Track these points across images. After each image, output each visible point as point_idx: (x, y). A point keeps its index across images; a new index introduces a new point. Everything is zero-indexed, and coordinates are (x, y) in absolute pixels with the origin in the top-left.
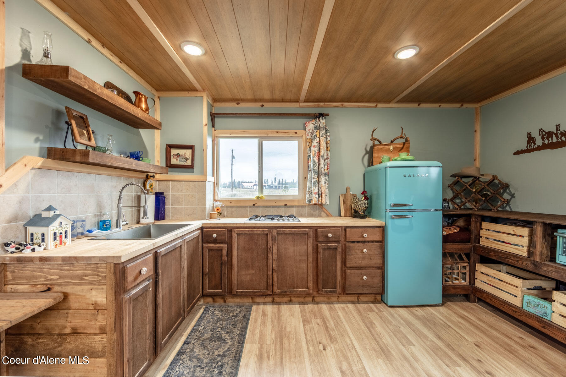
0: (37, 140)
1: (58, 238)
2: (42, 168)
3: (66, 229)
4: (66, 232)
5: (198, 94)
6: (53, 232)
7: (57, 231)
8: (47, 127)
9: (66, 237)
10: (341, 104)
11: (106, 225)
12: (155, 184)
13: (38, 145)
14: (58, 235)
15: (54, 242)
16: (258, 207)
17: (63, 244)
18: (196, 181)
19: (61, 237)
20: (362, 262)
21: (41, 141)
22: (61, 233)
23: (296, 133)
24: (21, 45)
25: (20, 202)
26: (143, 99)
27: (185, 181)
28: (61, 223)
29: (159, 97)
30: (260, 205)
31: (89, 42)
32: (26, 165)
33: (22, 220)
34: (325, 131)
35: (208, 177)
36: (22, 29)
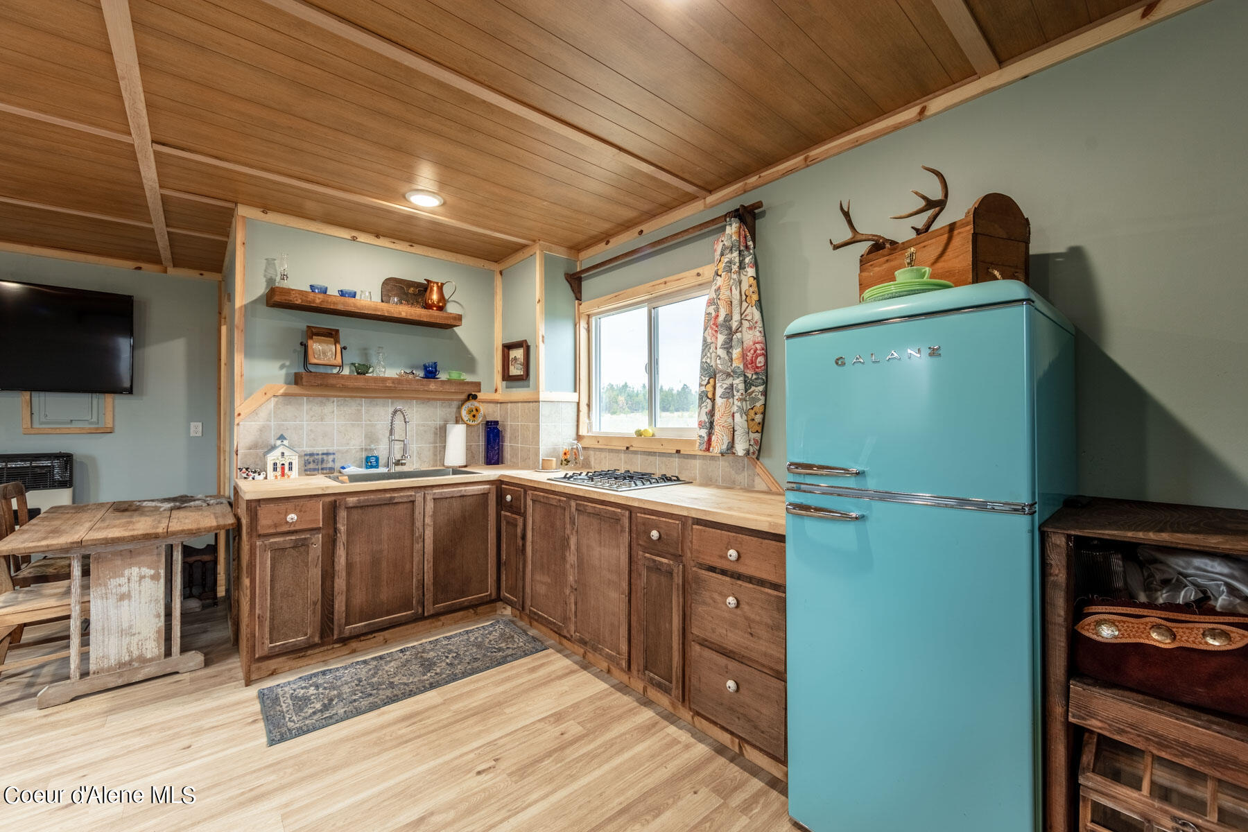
0: (282, 367)
1: (279, 469)
2: (285, 395)
3: (290, 461)
4: (290, 464)
5: (527, 252)
6: (274, 462)
7: (278, 462)
8: (295, 351)
9: (290, 469)
10: (802, 157)
11: (371, 463)
12: (483, 408)
13: (284, 372)
14: (279, 466)
15: (274, 473)
16: (635, 452)
17: (286, 477)
18: (529, 402)
19: (283, 469)
20: (729, 634)
21: (288, 367)
22: (283, 464)
23: (698, 275)
24: (265, 276)
25: (261, 431)
26: (435, 288)
27: (521, 402)
28: (283, 454)
29: (501, 273)
30: (639, 449)
31: (354, 239)
32: (266, 394)
33: (262, 448)
34: (738, 252)
35: (541, 393)
36: (266, 259)
